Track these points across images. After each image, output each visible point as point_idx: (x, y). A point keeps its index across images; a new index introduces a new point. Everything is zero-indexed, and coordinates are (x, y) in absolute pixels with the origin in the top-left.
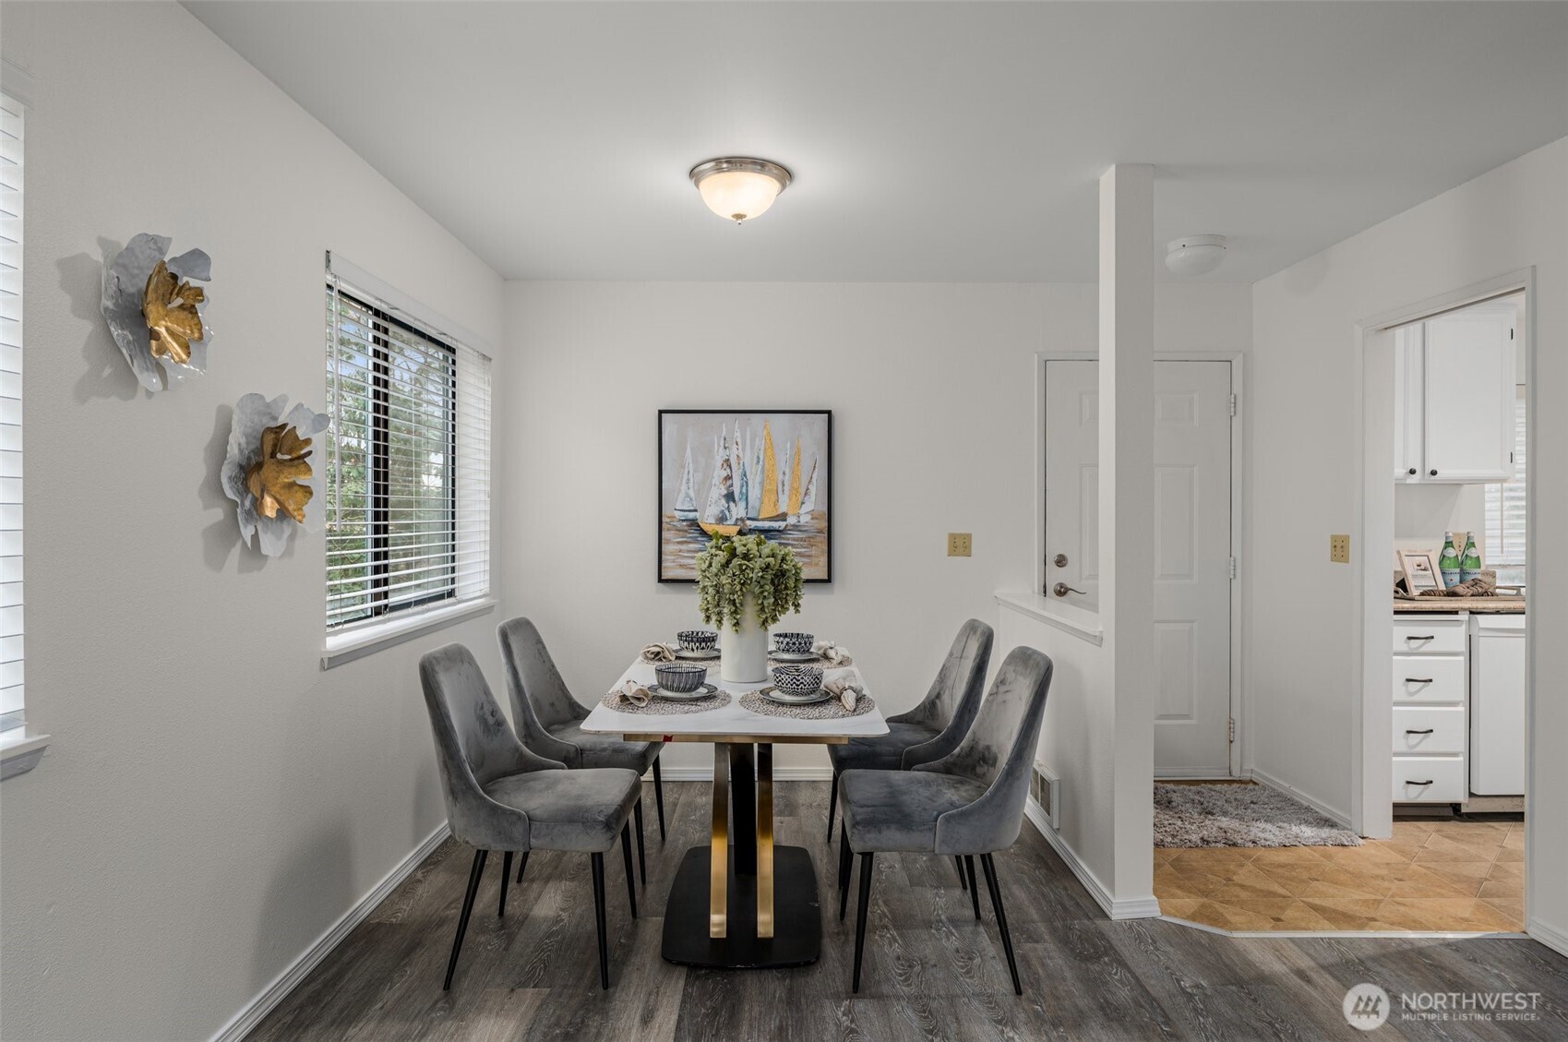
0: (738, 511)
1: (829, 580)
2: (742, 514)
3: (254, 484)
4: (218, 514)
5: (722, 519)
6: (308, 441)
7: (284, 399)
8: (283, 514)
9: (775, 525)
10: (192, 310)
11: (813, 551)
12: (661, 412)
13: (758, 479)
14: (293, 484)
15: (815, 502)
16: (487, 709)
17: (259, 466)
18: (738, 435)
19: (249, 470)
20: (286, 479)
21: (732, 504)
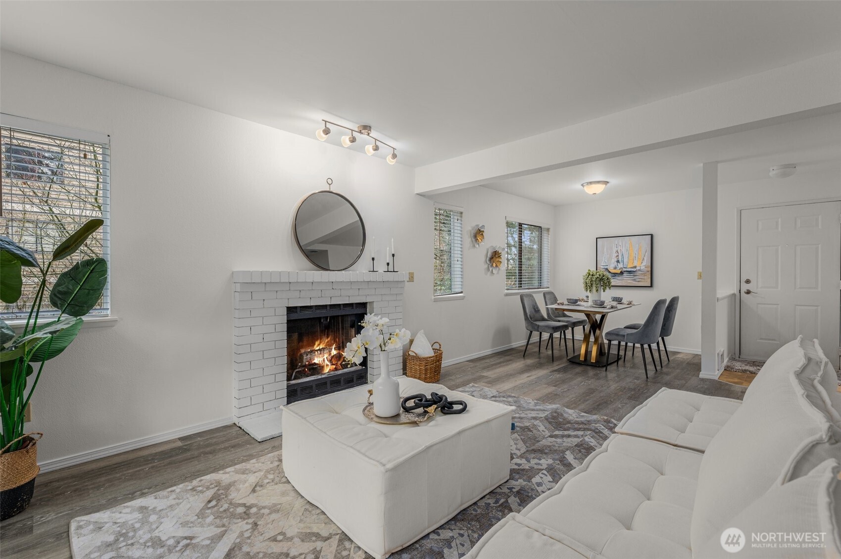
0: (620, 265)
1: (651, 286)
2: (622, 266)
3: (492, 261)
4: (486, 266)
5: (615, 268)
6: (501, 253)
7: (496, 246)
8: (496, 266)
9: (633, 270)
10: (482, 234)
11: (646, 277)
12: (597, 238)
13: (627, 256)
14: (498, 261)
15: (647, 262)
16: (536, 307)
17: (493, 258)
18: (620, 244)
19: (491, 258)
20: (497, 260)
21: (618, 264)
